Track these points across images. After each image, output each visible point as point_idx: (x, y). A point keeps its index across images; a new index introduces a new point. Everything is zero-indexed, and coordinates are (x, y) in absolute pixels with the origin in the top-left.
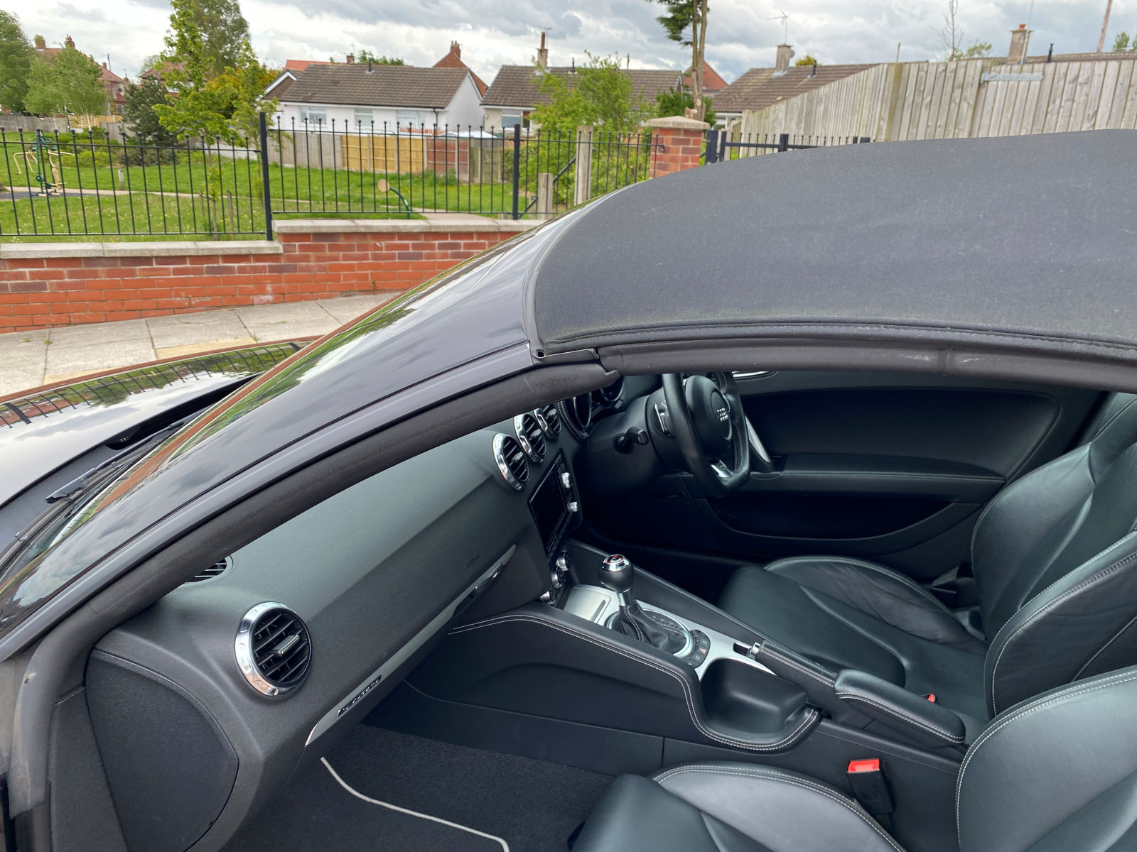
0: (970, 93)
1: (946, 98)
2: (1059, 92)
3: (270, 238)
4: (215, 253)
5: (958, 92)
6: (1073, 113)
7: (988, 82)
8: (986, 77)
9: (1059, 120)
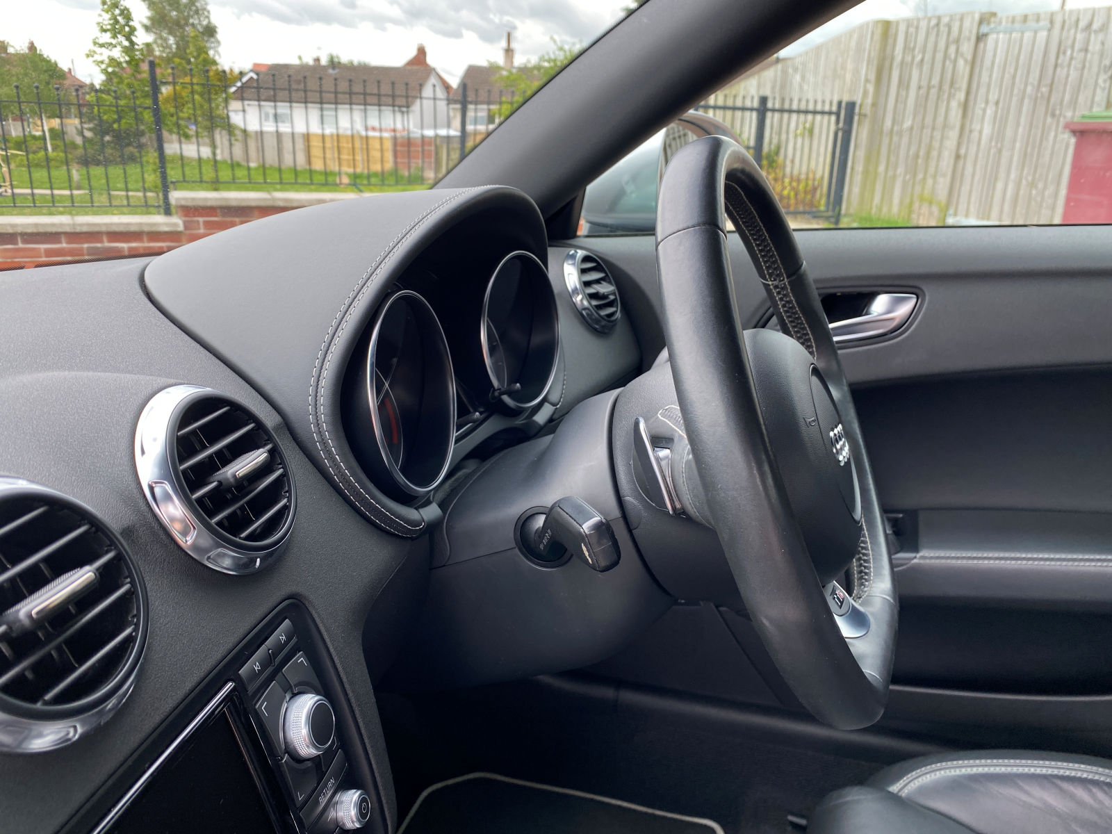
0: (967, 48)
1: (940, 56)
2: (1070, 42)
3: (168, 211)
4: (96, 229)
5: (952, 49)
6: (1087, 65)
7: (986, 35)
8: (984, 29)
9: (1071, 72)
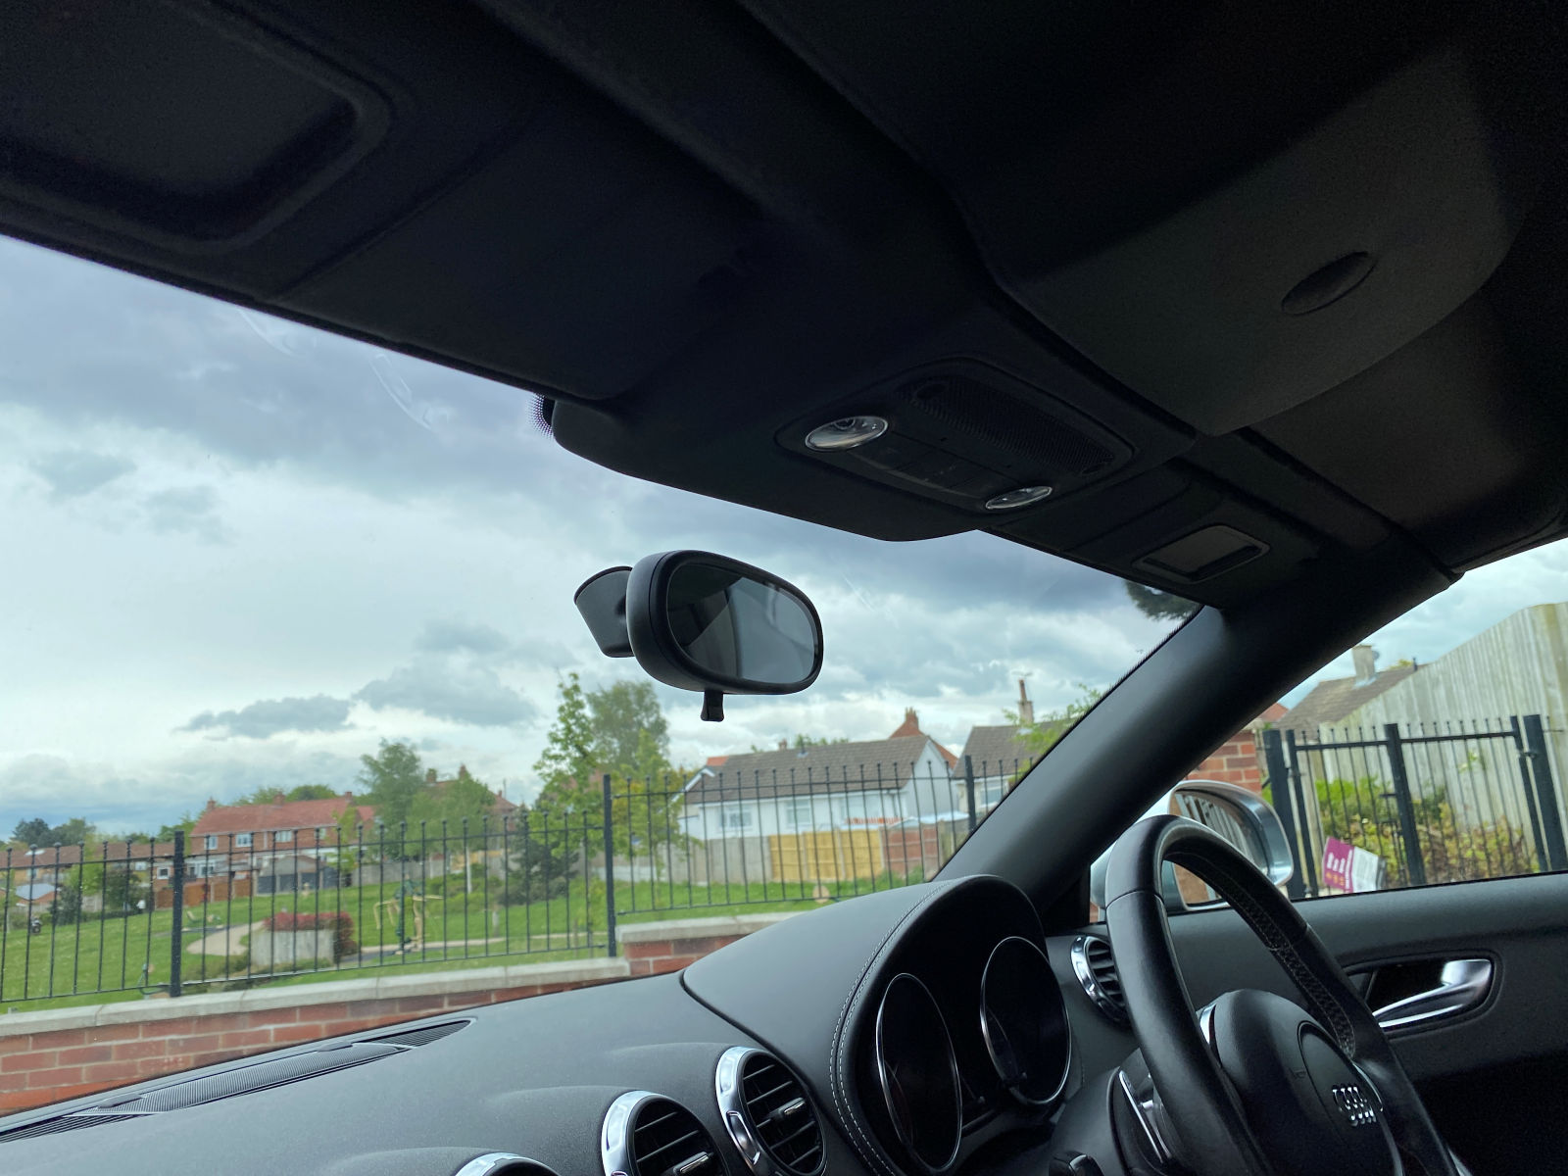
3: (613, 953)
4: (530, 982)
